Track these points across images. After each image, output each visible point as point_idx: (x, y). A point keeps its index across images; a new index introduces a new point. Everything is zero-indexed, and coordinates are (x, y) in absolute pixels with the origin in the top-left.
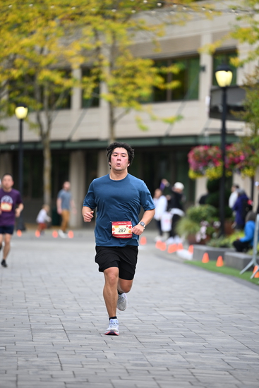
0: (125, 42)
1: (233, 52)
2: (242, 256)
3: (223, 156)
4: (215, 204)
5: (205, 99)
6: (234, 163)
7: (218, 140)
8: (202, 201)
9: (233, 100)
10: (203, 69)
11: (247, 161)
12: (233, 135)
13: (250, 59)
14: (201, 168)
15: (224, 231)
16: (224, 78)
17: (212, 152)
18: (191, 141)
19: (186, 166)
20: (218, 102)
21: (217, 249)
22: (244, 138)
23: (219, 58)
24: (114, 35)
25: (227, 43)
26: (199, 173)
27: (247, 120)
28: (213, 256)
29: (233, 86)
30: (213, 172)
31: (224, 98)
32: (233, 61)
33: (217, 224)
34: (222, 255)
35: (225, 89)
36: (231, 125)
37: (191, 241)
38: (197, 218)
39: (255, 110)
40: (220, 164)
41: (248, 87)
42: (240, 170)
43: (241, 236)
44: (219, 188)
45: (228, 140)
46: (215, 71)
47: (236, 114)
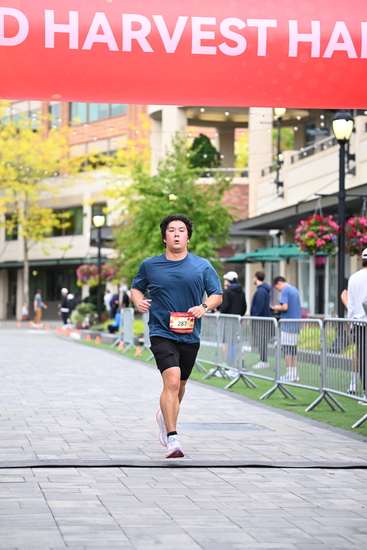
0: (34, 197)
1: (104, 205)
2: (112, 336)
3: (100, 271)
4: (94, 302)
5: (87, 235)
6: (107, 275)
7: (96, 261)
8: (86, 301)
9: (105, 235)
10: (85, 215)
11: (114, 274)
12: (105, 258)
13: (116, 209)
14: (85, 279)
15: (100, 320)
16: (99, 221)
17: (93, 268)
18: (78, 262)
19: (75, 277)
20: (95, 236)
21: (97, 332)
22: (112, 260)
23: (96, 208)
24: (27, 194)
25: (100, 199)
26: (84, 282)
27: (114, 248)
28: (93, 337)
29: (105, 226)
30: (93, 281)
31: (99, 234)
32: (105, 210)
33: (96, 315)
34: (99, 335)
35: (100, 228)
36: (105, 251)
37: (79, 327)
38: (83, 312)
39: (119, 242)
40: (97, 277)
41: (114, 227)
42: (111, 280)
43: (113, 323)
44: (97, 292)
45: (103, 261)
46: (93, 216)
47: (107, 244)
